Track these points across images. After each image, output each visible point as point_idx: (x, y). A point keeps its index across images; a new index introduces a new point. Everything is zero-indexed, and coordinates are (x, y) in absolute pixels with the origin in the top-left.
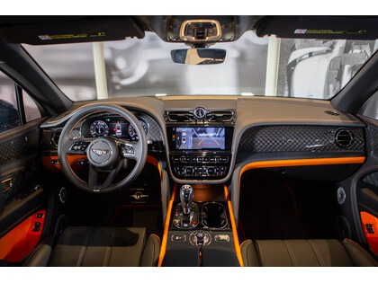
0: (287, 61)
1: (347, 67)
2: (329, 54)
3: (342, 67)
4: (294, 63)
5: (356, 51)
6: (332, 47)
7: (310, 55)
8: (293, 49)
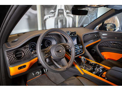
0: (44, 19)
1: (59, 20)
2: (54, 17)
3: (58, 20)
4: (46, 20)
5: (60, 16)
6: (55, 15)
7: (50, 17)
8: (45, 15)
